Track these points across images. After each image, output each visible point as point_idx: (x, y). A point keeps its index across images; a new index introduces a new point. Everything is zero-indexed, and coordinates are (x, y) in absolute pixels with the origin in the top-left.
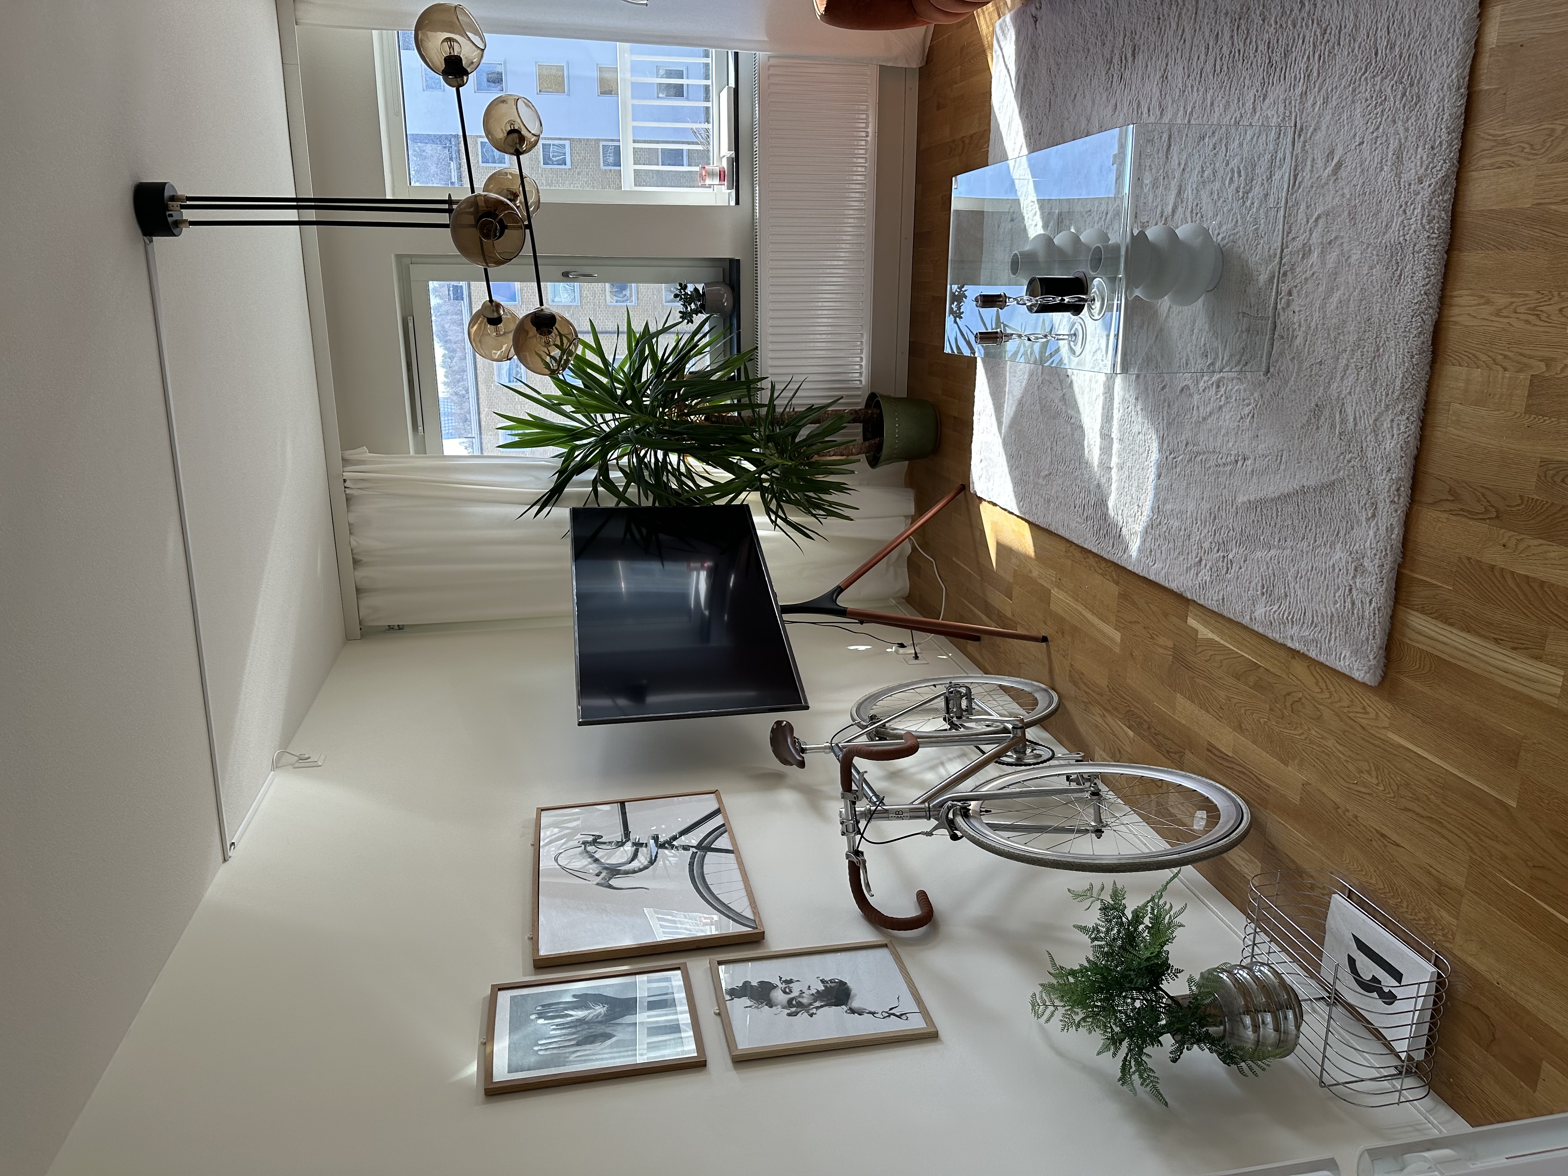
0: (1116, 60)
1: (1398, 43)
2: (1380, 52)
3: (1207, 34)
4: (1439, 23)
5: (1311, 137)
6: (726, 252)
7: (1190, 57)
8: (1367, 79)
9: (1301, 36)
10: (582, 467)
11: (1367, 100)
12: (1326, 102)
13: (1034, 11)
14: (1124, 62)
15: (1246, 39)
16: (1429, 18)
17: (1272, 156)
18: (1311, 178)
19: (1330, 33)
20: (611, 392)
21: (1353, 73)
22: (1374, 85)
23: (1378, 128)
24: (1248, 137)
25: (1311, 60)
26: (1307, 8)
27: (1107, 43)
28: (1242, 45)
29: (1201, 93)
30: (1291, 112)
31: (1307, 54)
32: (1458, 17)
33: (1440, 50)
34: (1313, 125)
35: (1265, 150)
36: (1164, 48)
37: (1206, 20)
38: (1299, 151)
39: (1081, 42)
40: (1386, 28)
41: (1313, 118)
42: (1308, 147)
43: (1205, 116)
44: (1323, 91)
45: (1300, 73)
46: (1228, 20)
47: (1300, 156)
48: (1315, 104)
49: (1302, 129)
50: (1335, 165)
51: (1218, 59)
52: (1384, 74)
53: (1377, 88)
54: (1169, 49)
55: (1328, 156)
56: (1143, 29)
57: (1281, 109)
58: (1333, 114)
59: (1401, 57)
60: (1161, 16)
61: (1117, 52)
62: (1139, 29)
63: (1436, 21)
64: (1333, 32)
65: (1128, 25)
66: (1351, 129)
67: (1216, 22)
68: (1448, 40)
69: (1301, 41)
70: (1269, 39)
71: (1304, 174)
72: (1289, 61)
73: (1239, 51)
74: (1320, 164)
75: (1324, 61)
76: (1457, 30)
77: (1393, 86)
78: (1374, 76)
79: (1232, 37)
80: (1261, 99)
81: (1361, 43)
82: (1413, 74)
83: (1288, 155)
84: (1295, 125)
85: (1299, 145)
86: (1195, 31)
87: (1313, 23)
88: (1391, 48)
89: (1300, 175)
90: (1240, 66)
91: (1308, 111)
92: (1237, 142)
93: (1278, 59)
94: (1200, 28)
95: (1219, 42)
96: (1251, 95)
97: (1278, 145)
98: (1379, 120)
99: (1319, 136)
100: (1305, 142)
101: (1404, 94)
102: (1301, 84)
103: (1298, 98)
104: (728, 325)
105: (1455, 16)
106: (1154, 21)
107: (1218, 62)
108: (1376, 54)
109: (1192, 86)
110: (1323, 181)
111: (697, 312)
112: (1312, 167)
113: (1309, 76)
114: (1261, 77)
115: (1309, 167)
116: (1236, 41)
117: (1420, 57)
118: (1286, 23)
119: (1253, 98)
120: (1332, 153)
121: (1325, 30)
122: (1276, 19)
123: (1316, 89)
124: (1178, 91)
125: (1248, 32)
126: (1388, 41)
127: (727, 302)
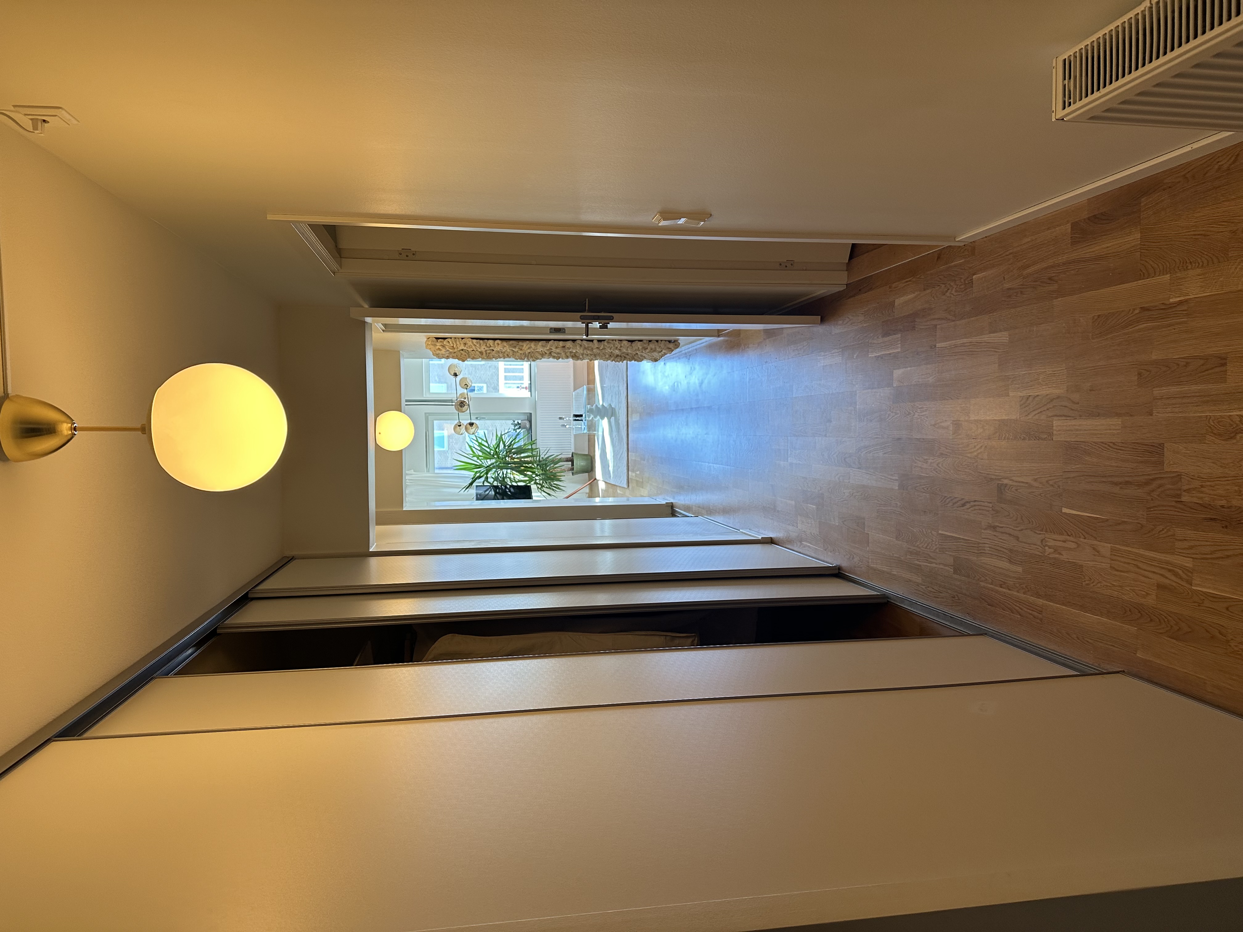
6: (528, 411)
10: (480, 477)
20: (490, 453)
104: (528, 433)
111: (518, 429)
127: (528, 426)
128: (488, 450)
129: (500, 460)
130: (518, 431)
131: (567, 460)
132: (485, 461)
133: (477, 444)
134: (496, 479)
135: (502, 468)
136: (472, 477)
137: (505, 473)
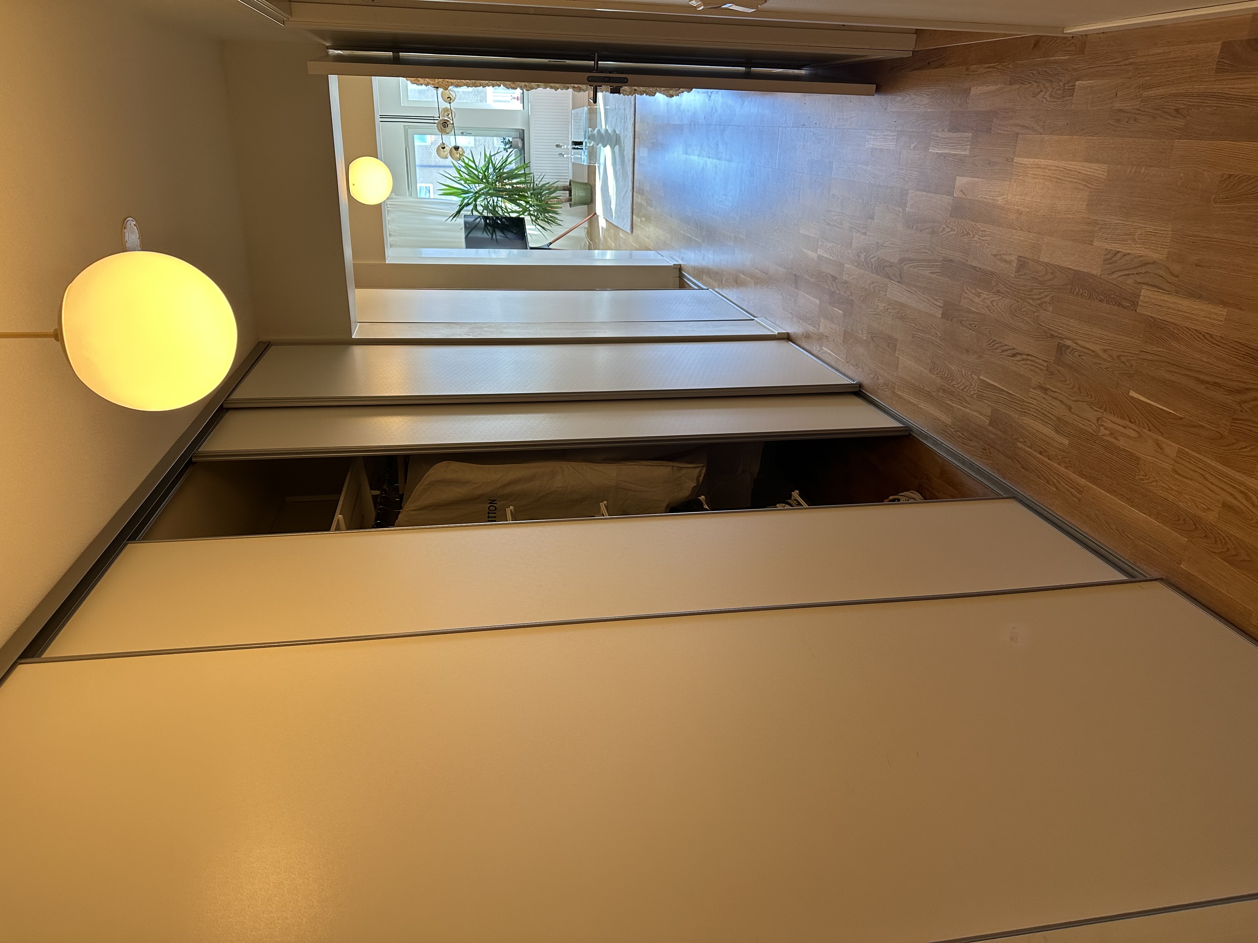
6: (520, 126)
10: (468, 204)
20: (478, 177)
104: (520, 153)
111: (509, 148)
127: (520, 145)
128: (476, 173)
129: (490, 186)
130: (510, 150)
131: (565, 189)
132: (474, 186)
133: (463, 165)
134: (486, 207)
135: (492, 195)
136: (459, 203)
137: (495, 201)
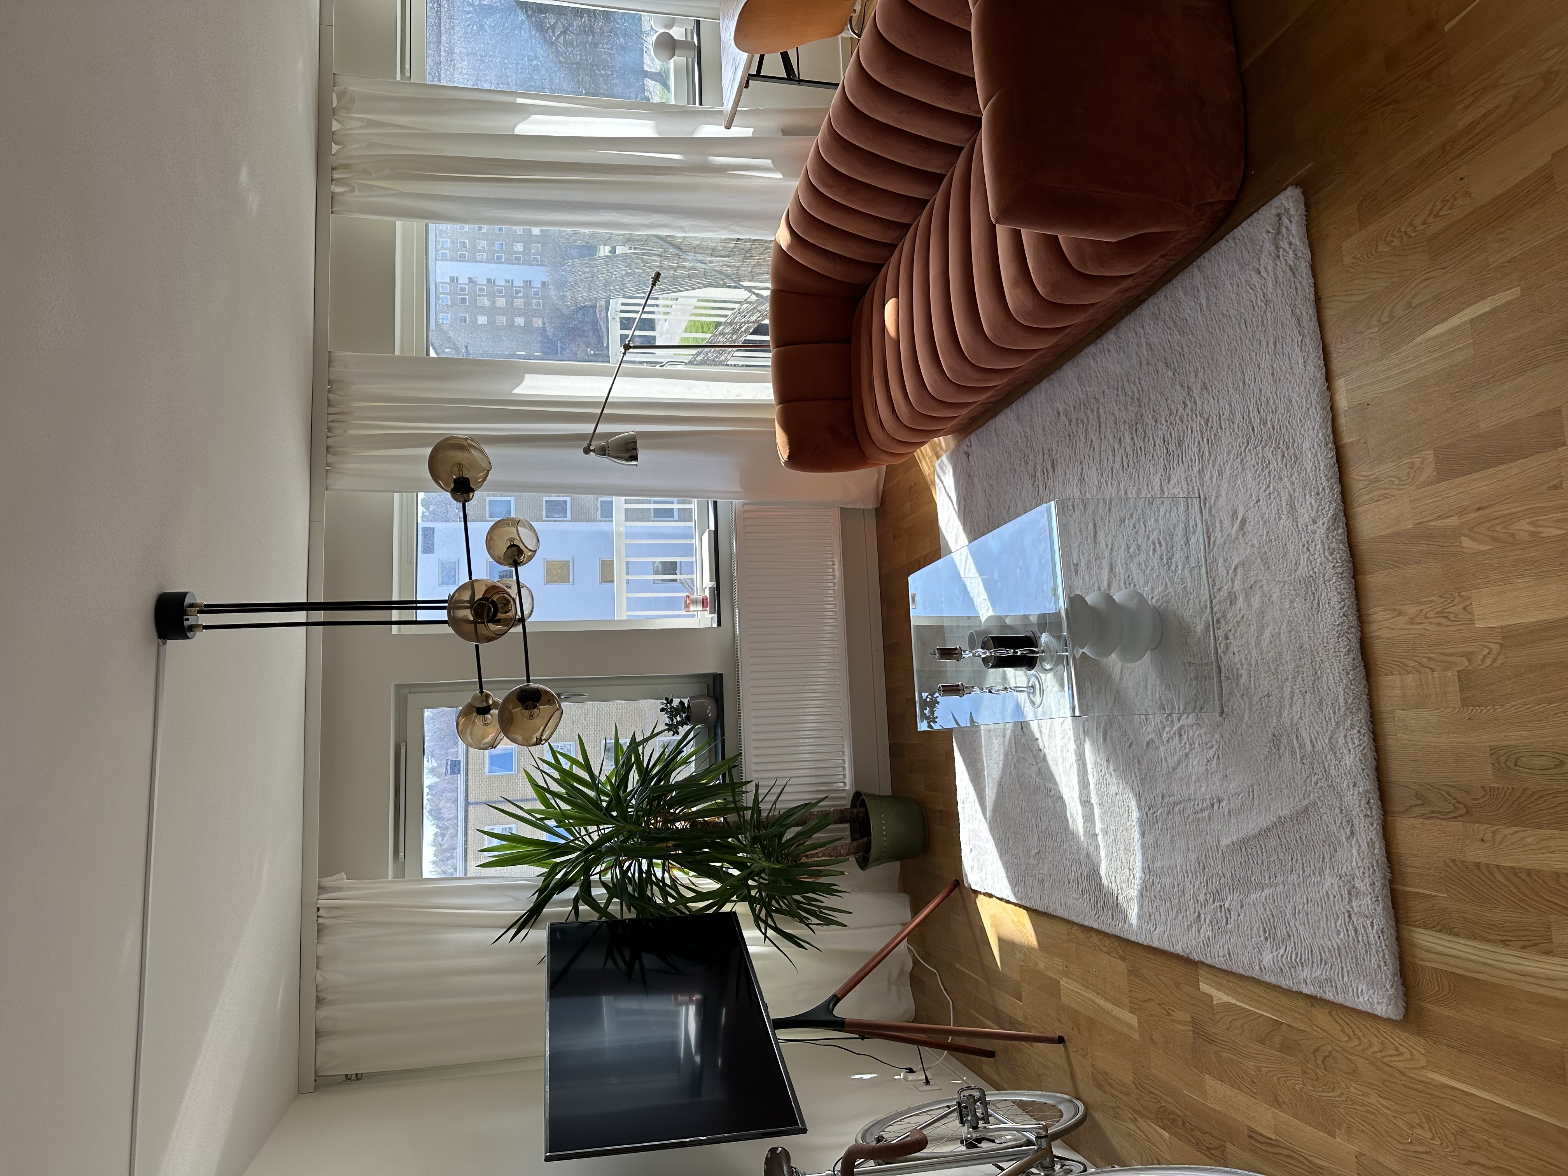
0: (1039, 474)
1: (1269, 419)
2: (1256, 428)
3: (1111, 440)
4: (1298, 399)
5: (1214, 504)
6: (710, 668)
7: (1100, 460)
8: (1250, 450)
9: (1189, 427)
11: (1254, 466)
12: (1220, 474)
13: (965, 448)
14: (1046, 473)
15: (1145, 437)
16: (1289, 396)
17: (1185, 525)
18: (1222, 536)
19: (1213, 421)
20: (596, 804)
21: (1238, 448)
22: (1257, 454)
23: (1269, 487)
24: (1162, 513)
25: (1202, 444)
26: (1189, 406)
27: (1030, 462)
28: (1142, 443)
29: (1115, 486)
30: (1193, 487)
31: (1197, 440)
32: (1311, 391)
33: (1304, 418)
34: (1214, 494)
35: (1178, 521)
36: (1078, 457)
37: (1109, 430)
38: (1208, 516)
39: (1008, 465)
40: (1256, 410)
41: (1213, 488)
42: (1214, 512)
43: (1123, 503)
44: (1217, 466)
45: (1194, 456)
46: (1127, 427)
47: (1209, 520)
48: (1211, 478)
49: (1205, 499)
50: (1240, 522)
51: (1124, 458)
52: (1263, 444)
53: (1260, 455)
54: (1082, 458)
55: (1232, 516)
56: (1058, 446)
57: (1185, 486)
58: (1229, 482)
59: (1273, 428)
60: (1071, 434)
61: (1039, 467)
62: (1055, 446)
63: (1295, 397)
64: (1214, 420)
65: (1045, 445)
66: (1247, 491)
67: (1117, 430)
68: (1308, 409)
69: (1190, 432)
70: (1163, 434)
71: (1216, 534)
72: (1184, 448)
73: (1140, 448)
74: (1227, 523)
75: (1212, 443)
76: (1314, 401)
77: (1273, 452)
78: (1256, 447)
79: (1132, 439)
80: (1167, 481)
81: (1239, 424)
82: (1286, 440)
83: (1199, 522)
84: (1200, 497)
85: (1206, 512)
86: (1101, 440)
87: (1196, 416)
88: (1264, 423)
89: (1212, 535)
90: (1143, 459)
91: (1208, 484)
92: (1153, 519)
93: (1174, 448)
94: (1105, 437)
95: (1123, 444)
96: (1157, 479)
97: (1188, 515)
98: (1268, 480)
99: (1221, 502)
100: (1210, 508)
101: (1283, 456)
102: (1197, 464)
103: (1197, 475)
104: (713, 735)
105: (1309, 391)
106: (1066, 438)
107: (1125, 459)
108: (1253, 430)
109: (1106, 482)
110: (1233, 537)
111: (682, 723)
112: (1221, 527)
113: (1202, 457)
114: (1163, 464)
115: (1218, 529)
116: (1136, 441)
117: (1289, 426)
118: (1175, 420)
119: (1159, 481)
120: (1235, 513)
121: (1208, 420)
122: (1166, 418)
123: (1211, 465)
124: (1095, 489)
125: (1145, 433)
126: (1260, 418)
127: (711, 713)
129: (630, 827)
130: (683, 730)
131: (842, 817)
